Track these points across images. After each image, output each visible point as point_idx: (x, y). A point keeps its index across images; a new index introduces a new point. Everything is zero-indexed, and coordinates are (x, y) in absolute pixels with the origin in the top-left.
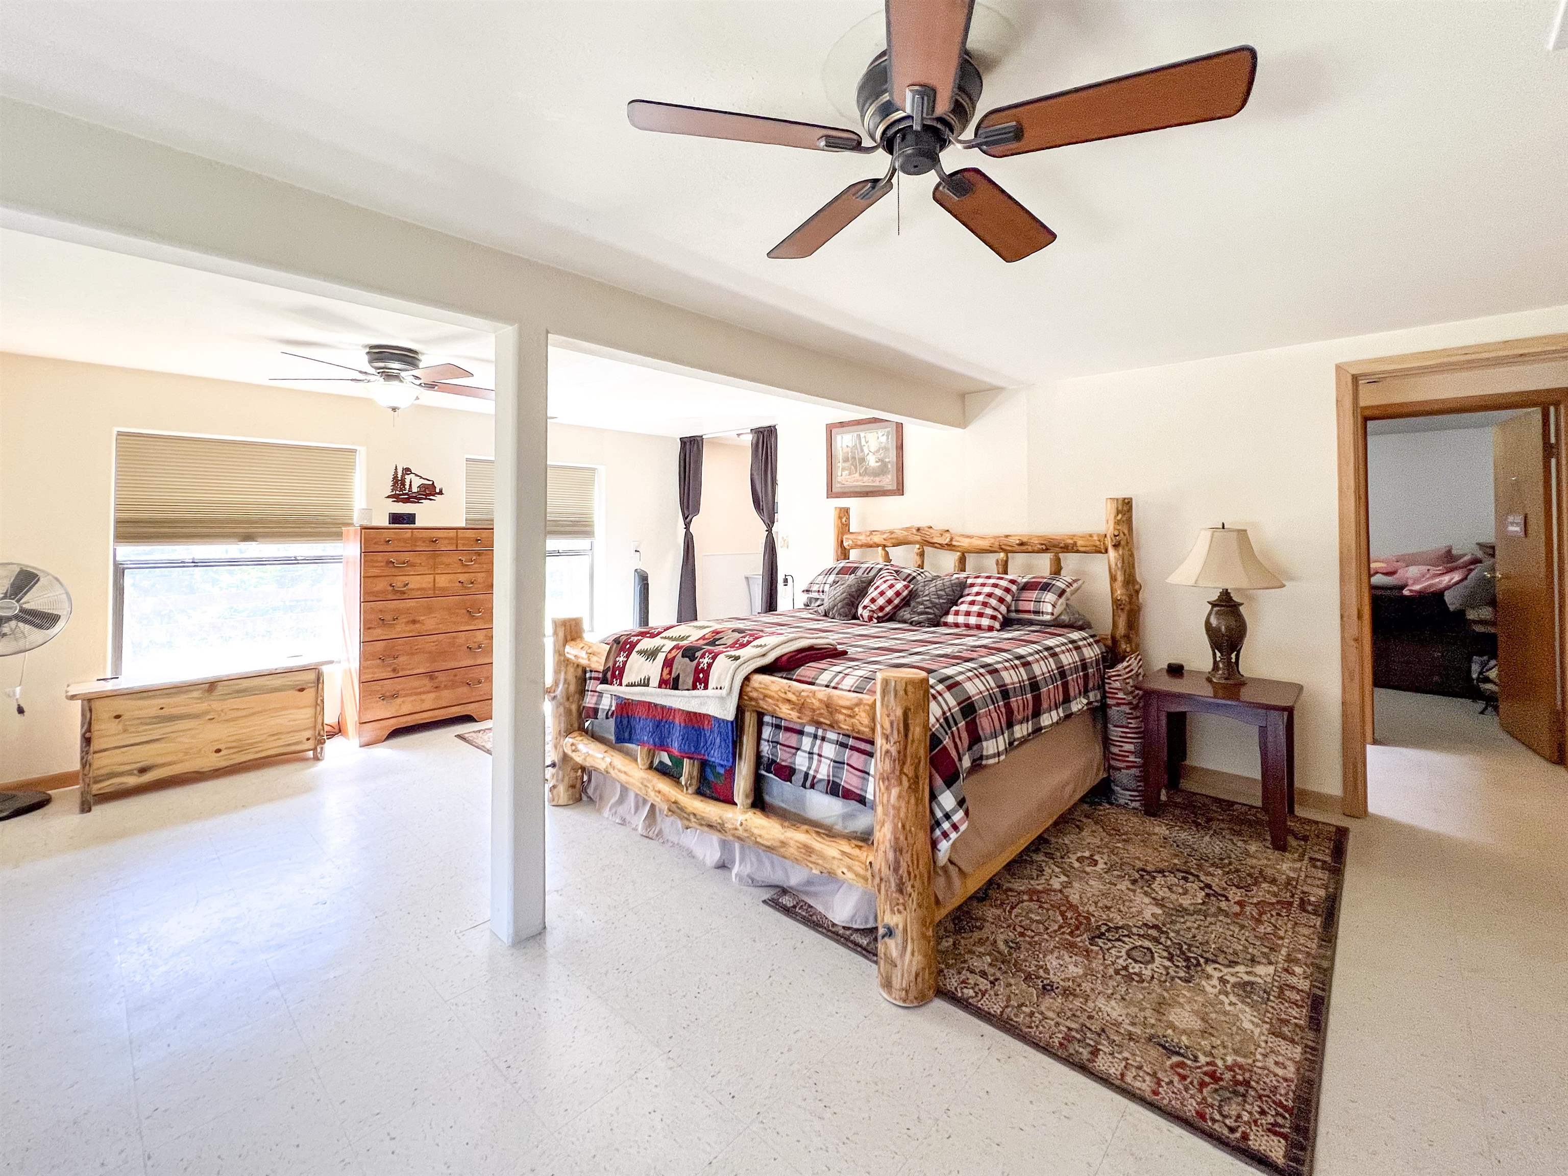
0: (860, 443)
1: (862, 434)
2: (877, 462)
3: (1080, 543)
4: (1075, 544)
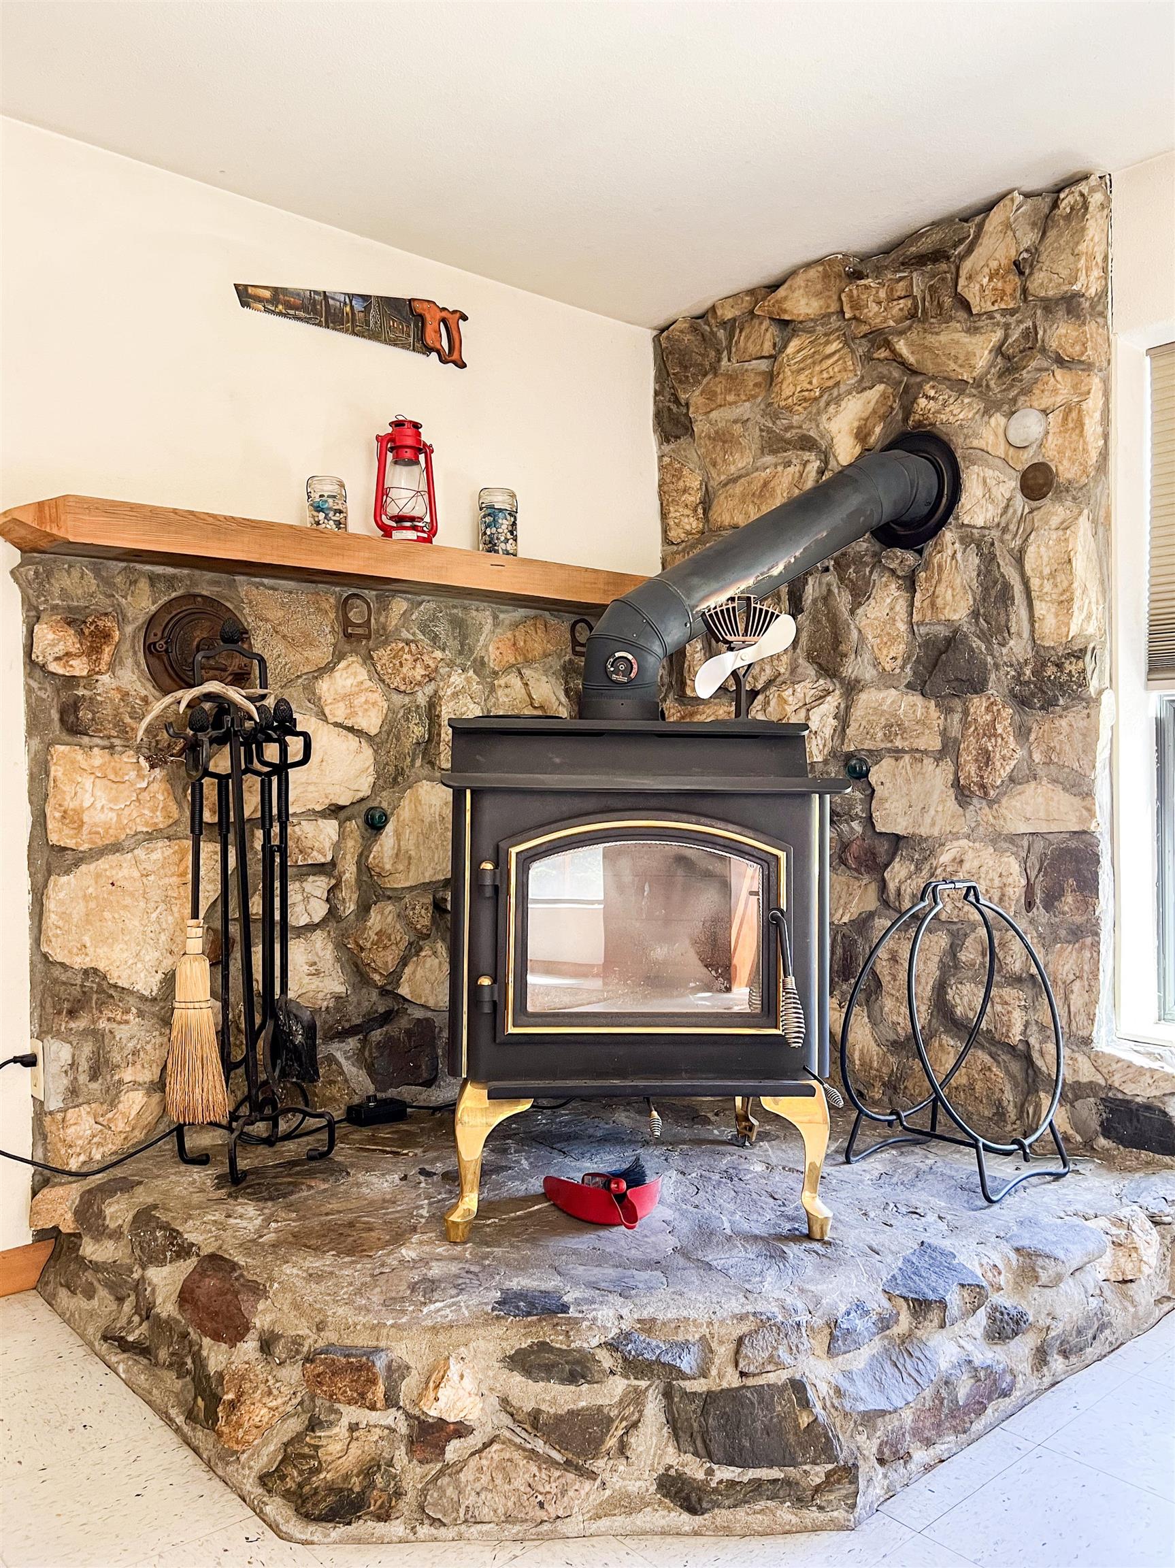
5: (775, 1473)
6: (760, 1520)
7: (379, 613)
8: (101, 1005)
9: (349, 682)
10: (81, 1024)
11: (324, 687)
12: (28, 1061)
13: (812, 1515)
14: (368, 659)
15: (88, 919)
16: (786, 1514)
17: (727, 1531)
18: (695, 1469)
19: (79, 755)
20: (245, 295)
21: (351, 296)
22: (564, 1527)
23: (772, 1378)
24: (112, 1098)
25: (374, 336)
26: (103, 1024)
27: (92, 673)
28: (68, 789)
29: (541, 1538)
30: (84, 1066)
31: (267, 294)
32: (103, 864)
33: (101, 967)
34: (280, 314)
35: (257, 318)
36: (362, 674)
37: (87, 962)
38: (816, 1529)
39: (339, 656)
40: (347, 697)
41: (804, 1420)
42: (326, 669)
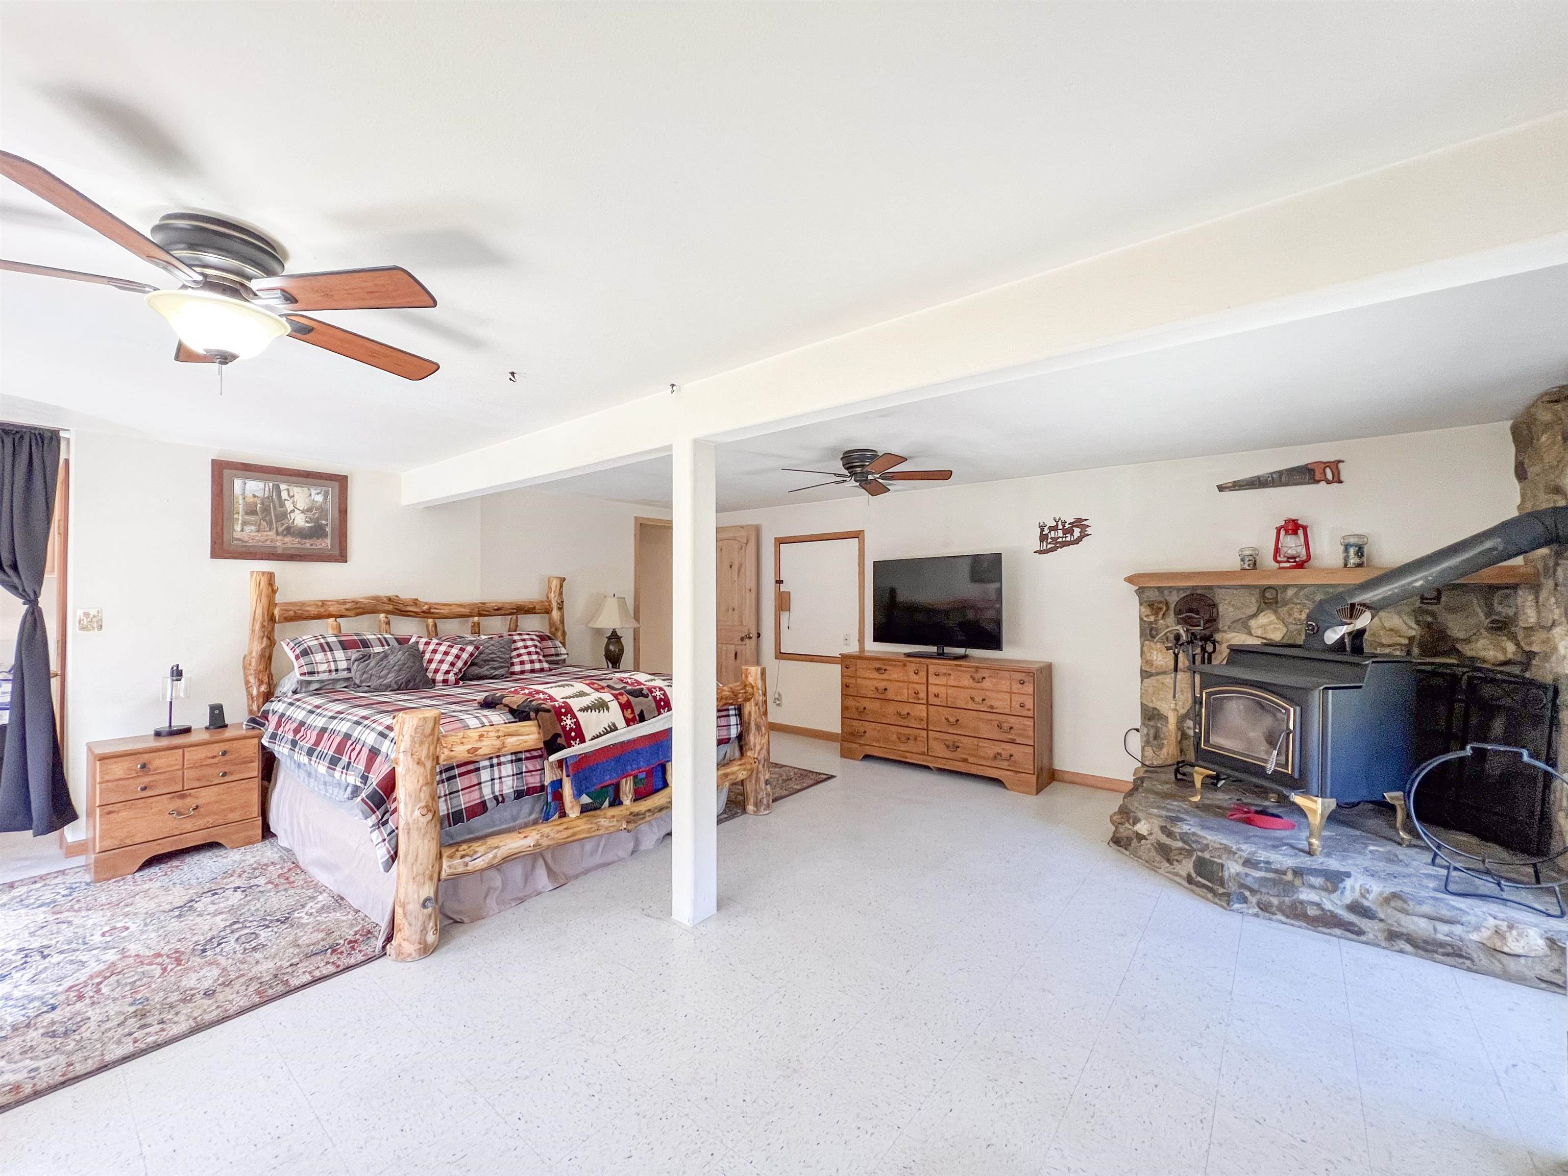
0: (279, 496)
1: (283, 487)
2: (308, 522)
3: (537, 607)
4: (534, 608)
5: (1210, 884)
6: (1201, 893)
7: (1281, 593)
8: (1158, 720)
9: (1266, 620)
10: (1152, 723)
11: (1253, 623)
12: (1137, 730)
13: (1217, 900)
14: (1275, 612)
15: (1154, 692)
16: (1210, 896)
17: (1193, 892)
18: (1194, 875)
19: (1152, 644)
20: (1221, 488)
21: (1272, 474)
22: (1160, 871)
23: (1216, 860)
24: (1160, 747)
25: (1286, 484)
26: (1159, 725)
27: (1155, 621)
28: (1148, 654)
29: (1152, 869)
30: (1151, 736)
31: (1230, 485)
32: (1159, 677)
33: (1158, 708)
34: (1237, 490)
35: (1227, 494)
36: (1273, 617)
37: (1154, 706)
38: (1216, 904)
39: (1259, 611)
40: (1263, 626)
41: (1220, 874)
42: (1254, 616)
